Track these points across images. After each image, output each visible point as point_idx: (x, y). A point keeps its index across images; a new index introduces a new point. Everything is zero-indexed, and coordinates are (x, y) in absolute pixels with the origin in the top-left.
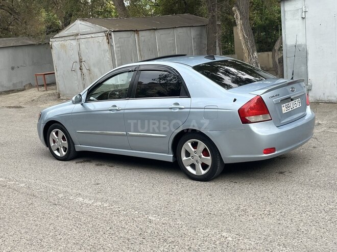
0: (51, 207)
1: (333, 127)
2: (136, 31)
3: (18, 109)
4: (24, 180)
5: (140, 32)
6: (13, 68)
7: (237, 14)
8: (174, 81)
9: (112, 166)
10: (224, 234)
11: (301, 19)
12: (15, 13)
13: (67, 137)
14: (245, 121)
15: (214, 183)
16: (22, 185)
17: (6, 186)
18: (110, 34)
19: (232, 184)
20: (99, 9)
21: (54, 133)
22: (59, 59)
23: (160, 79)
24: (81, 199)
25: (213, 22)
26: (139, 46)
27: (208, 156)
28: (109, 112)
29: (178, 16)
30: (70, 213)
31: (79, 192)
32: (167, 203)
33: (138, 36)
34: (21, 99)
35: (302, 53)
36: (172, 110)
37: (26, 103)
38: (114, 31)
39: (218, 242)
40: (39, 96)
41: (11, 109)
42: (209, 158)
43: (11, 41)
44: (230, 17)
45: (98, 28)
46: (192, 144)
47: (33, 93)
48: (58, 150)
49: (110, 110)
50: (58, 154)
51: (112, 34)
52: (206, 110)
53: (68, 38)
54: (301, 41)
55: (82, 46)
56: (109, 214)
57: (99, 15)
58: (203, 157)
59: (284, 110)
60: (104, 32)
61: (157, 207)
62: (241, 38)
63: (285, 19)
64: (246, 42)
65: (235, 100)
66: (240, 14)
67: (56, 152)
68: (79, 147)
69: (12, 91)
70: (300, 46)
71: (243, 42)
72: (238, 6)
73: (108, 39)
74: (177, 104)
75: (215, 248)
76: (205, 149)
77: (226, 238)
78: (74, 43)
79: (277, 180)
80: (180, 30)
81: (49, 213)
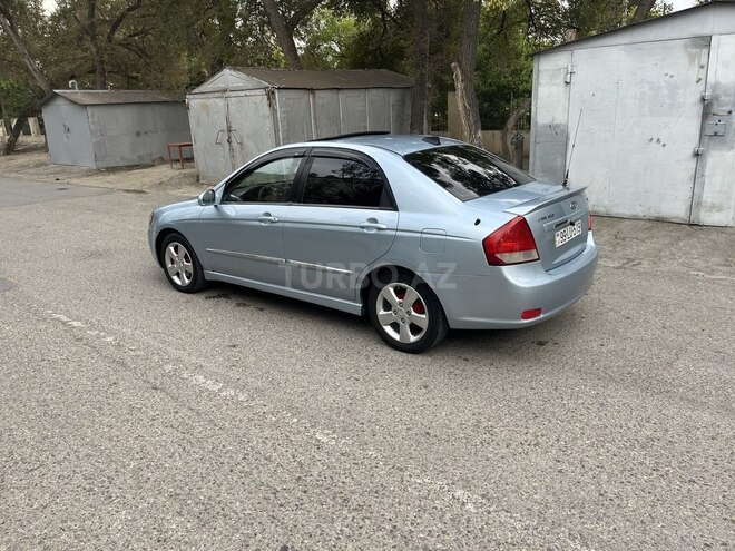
0: (147, 395)
1: (607, 257)
2: (312, 90)
3: (139, 195)
4: (116, 327)
5: (317, 93)
6: (138, 134)
7: (458, 72)
8: (364, 177)
9: (261, 310)
10: (459, 493)
11: (563, 84)
12: (147, 55)
13: (192, 256)
14: (494, 261)
15: (429, 359)
16: (109, 339)
17: (81, 339)
18: (273, 93)
19: (462, 364)
20: (261, 56)
21: (172, 249)
22: (198, 124)
23: (344, 171)
24: (201, 379)
25: (421, 84)
26: (314, 111)
27: (423, 313)
28: (258, 223)
29: (372, 72)
30: (176, 412)
31: (201, 361)
32: (350, 401)
33: (314, 97)
34: (146, 180)
35: (560, 137)
36: (365, 230)
37: (151, 187)
38: (279, 88)
39: (448, 516)
40: (170, 176)
41: (130, 194)
42: (424, 316)
43: (137, 95)
44: (446, 77)
45: (255, 81)
46: (396, 291)
47: (165, 172)
48: (178, 274)
49: (261, 221)
50: (178, 282)
51: (276, 91)
52: (424, 235)
53: (212, 95)
54: (560, 119)
55: (232, 108)
56: (246, 420)
57: (260, 64)
58: (413, 313)
59: (559, 241)
60: (265, 88)
61: (331, 409)
62: (461, 109)
63: (538, 83)
64: (467, 115)
65: (478, 222)
66: (462, 74)
67: (175, 278)
68: (210, 274)
69: (137, 166)
70: (558, 126)
71: (463, 114)
72: (459, 62)
73: (269, 99)
74: (374, 221)
75: (444, 532)
76: (418, 301)
77: (463, 504)
78: (221, 102)
79: (537, 359)
80: (374, 92)
81: (140, 409)
